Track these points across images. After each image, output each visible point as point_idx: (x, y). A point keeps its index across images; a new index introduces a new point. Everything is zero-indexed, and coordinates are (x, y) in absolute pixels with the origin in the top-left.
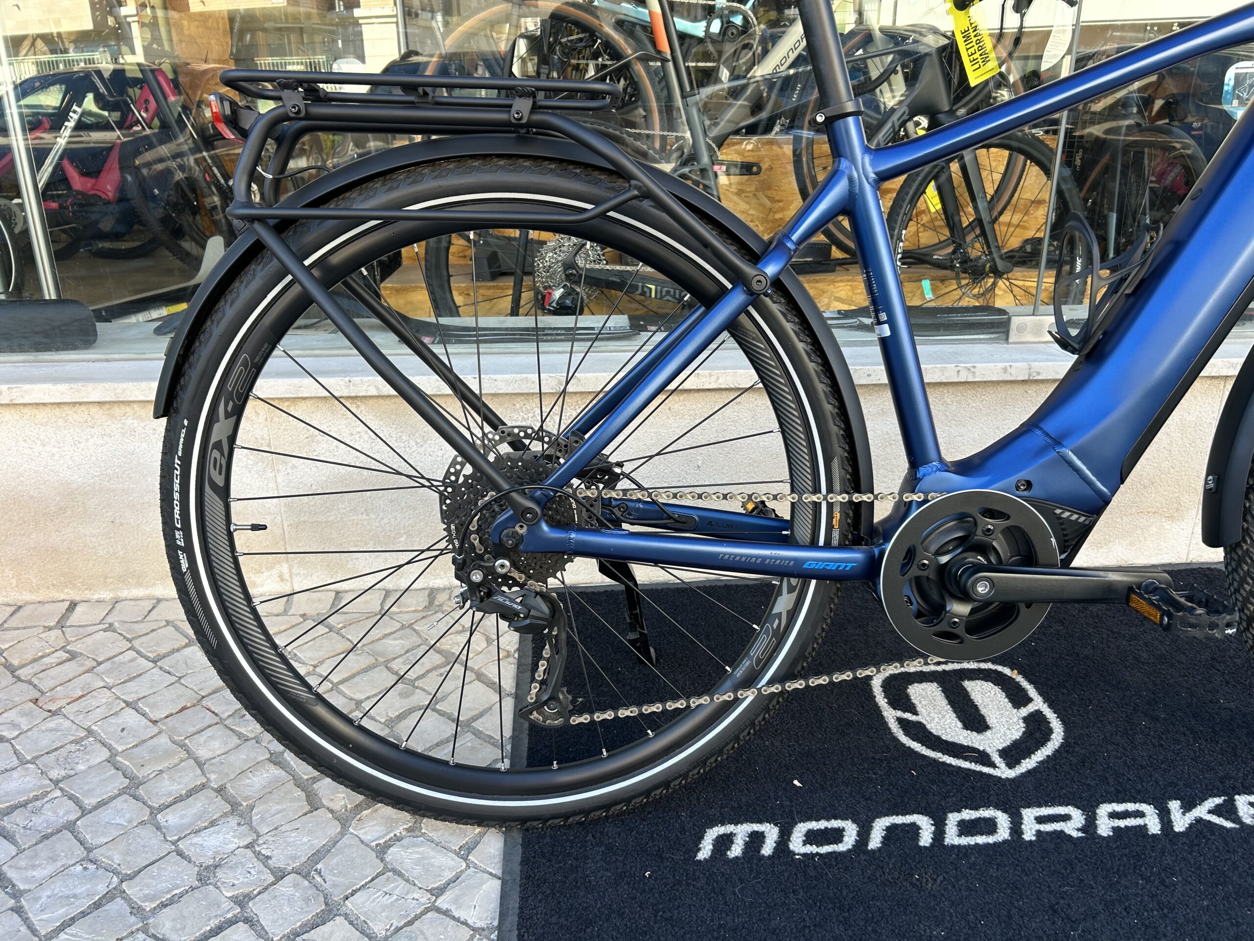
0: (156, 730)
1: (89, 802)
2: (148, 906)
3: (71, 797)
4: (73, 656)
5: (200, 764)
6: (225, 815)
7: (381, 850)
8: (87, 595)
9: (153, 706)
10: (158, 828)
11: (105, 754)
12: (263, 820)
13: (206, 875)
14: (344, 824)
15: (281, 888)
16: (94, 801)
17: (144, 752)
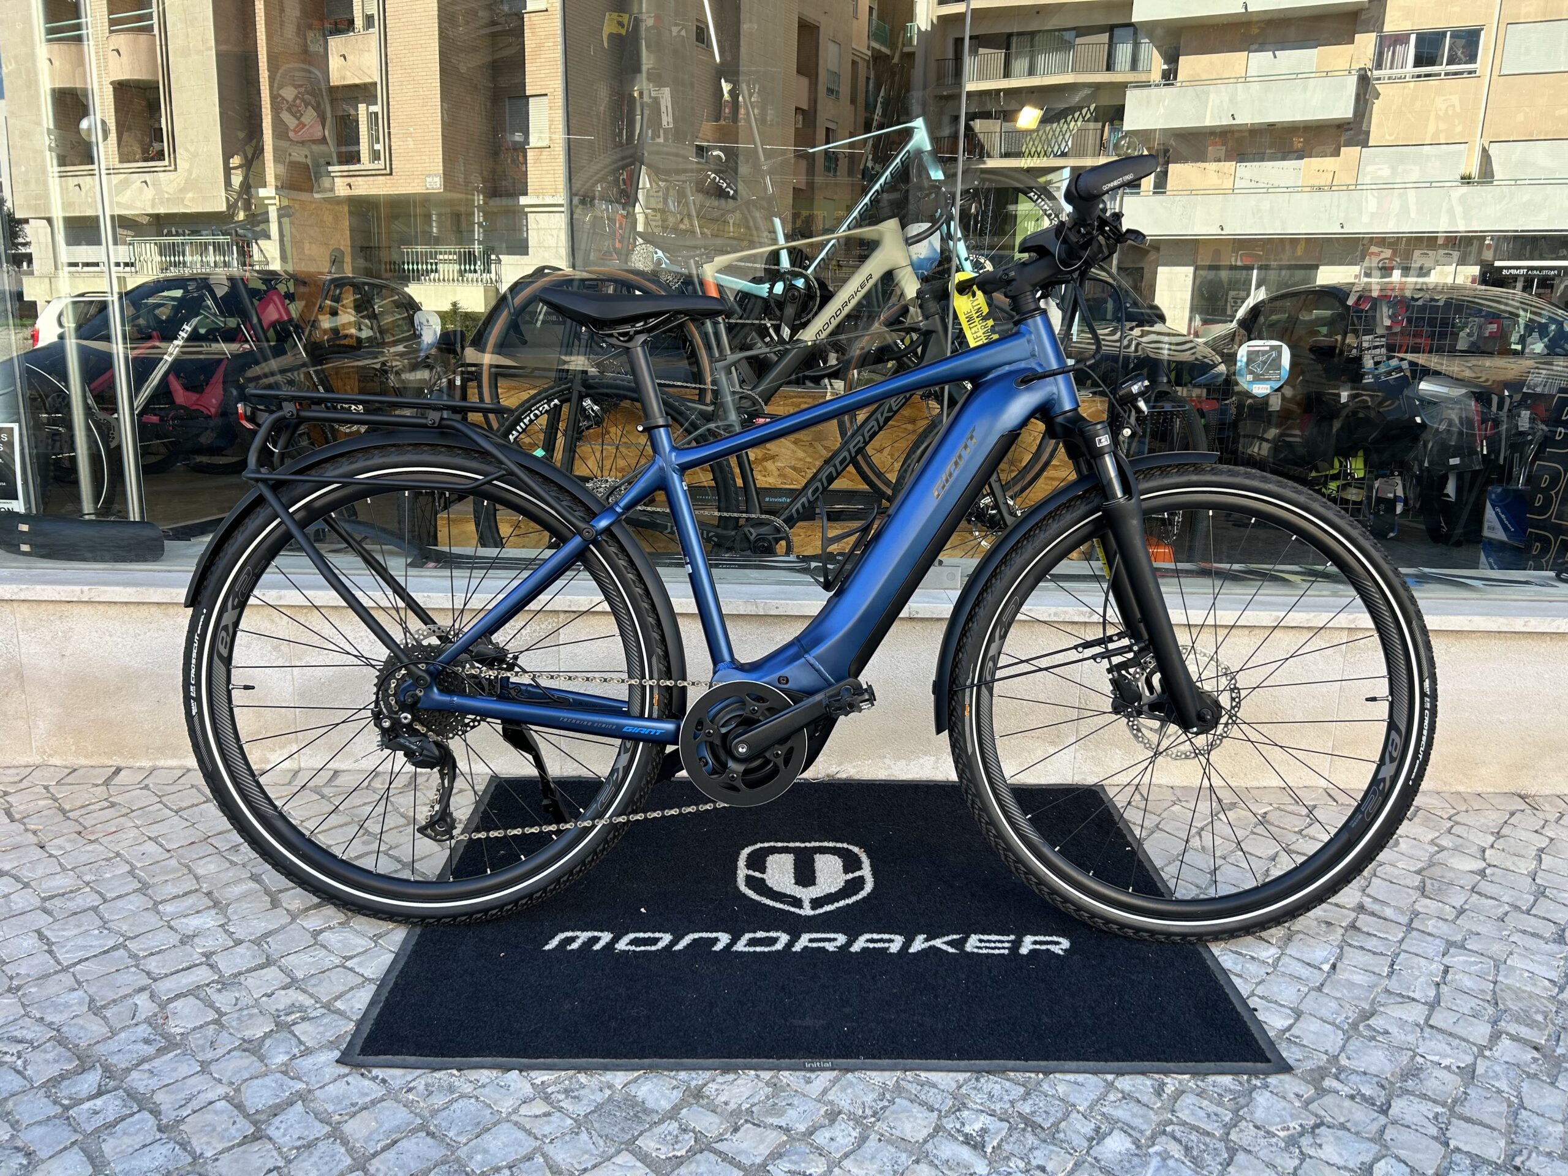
1: (109, 896)
2: (141, 954)
3: (98, 892)
4: (113, 805)
5: (197, 878)
6: (209, 908)
7: (316, 934)
8: (131, 762)
9: (169, 841)
10: (158, 913)
11: (128, 868)
12: (235, 912)
13: (186, 940)
14: (294, 917)
15: (238, 949)
16: (114, 895)
17: (156, 868)
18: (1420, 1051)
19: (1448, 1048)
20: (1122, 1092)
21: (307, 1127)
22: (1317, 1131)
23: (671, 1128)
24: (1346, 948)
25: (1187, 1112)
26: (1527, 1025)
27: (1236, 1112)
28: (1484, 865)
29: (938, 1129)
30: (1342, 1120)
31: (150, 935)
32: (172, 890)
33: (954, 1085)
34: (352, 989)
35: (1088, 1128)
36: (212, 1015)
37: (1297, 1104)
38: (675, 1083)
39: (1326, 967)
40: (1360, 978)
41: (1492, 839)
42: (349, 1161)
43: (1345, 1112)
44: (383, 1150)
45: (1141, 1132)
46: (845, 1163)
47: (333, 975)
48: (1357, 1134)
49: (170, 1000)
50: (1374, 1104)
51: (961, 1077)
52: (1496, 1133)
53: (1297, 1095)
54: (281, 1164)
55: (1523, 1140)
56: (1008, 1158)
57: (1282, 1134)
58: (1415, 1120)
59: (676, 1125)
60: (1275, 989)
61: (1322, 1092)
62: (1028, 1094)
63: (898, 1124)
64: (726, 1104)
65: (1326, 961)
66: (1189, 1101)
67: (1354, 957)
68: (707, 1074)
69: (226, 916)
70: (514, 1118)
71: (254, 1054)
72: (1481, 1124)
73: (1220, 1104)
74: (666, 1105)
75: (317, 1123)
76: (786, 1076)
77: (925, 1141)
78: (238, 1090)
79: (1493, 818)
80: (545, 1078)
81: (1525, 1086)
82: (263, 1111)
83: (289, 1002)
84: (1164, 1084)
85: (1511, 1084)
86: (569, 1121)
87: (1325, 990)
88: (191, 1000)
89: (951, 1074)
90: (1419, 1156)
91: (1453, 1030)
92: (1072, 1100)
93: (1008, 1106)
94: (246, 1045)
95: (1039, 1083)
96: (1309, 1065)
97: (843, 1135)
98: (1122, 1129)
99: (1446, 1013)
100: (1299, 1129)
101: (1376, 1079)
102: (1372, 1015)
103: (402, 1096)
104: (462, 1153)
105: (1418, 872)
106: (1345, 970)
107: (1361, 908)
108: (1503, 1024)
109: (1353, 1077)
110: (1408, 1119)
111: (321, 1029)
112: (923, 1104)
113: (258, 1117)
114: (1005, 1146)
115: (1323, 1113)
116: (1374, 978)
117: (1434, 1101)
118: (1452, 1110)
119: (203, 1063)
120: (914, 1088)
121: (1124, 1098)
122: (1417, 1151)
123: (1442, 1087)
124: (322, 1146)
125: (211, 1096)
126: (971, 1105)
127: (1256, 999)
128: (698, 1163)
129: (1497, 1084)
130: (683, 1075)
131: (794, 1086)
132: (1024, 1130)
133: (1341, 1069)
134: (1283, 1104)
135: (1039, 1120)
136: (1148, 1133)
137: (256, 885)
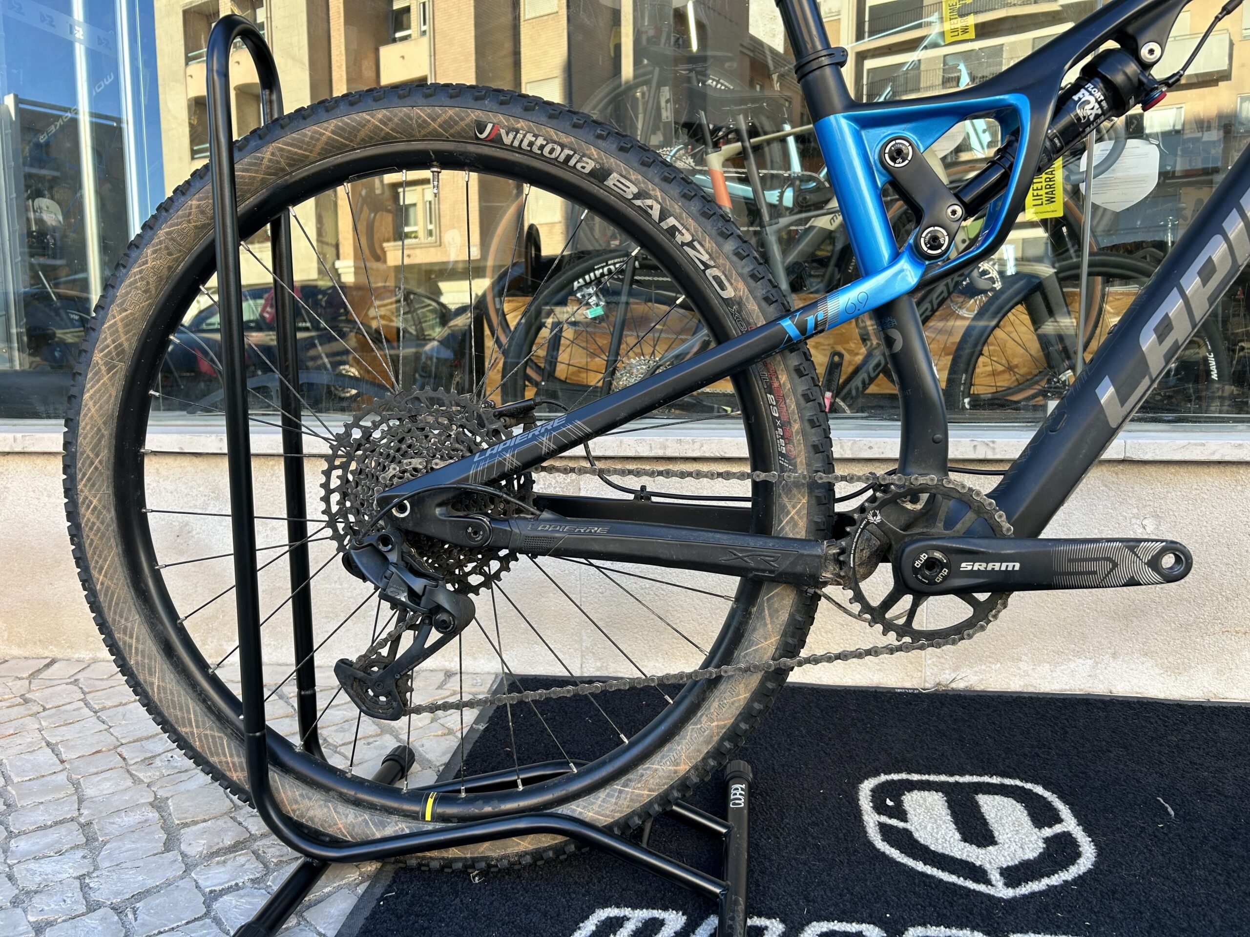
0: (60, 767)
5: (80, 801)
7: (213, 896)
9: (69, 748)
10: (6, 851)
12: (110, 855)
17: (35, 786)
69: (94, 860)
137: (153, 815)
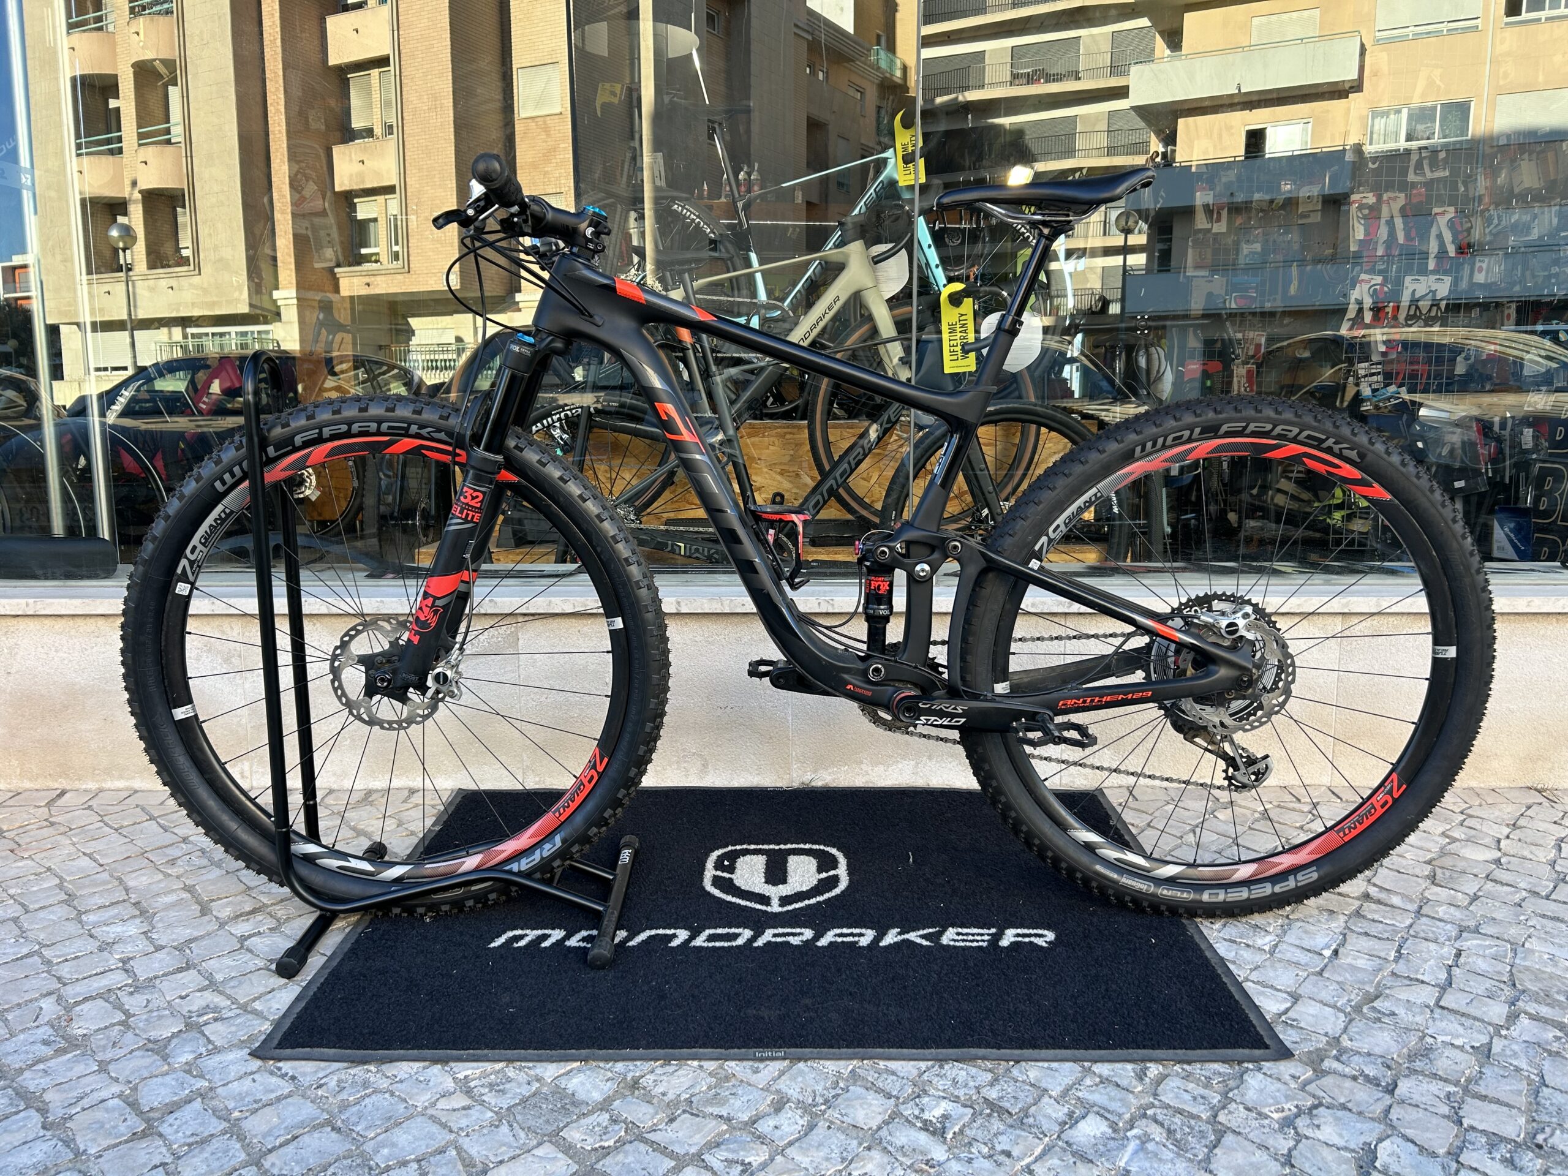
0: (101, 869)
1: (32, 907)
2: (55, 960)
3: (21, 904)
4: (52, 824)
5: (127, 890)
6: (135, 917)
7: (243, 939)
8: (77, 785)
9: (103, 856)
10: (80, 922)
11: (57, 881)
12: (161, 920)
13: (105, 947)
14: (222, 925)
15: (157, 955)
16: (37, 906)
17: (87, 881)
18: (1429, 1032)
19: (1461, 1030)
20: (1100, 1076)
21: (202, 1124)
22: (1315, 1112)
23: (600, 1119)
24: (1349, 933)
25: (1171, 1095)
26: (1548, 1005)
27: (1225, 1095)
28: (1499, 854)
29: (895, 1115)
30: (1342, 1100)
31: (67, 943)
32: (99, 901)
33: (915, 1072)
34: (273, 990)
35: (1061, 1113)
36: (119, 1016)
37: (1293, 1085)
38: (610, 1074)
39: (1327, 953)
40: (1362, 963)
41: (1506, 831)
42: (243, 1156)
43: (1346, 1092)
44: (281, 1146)
45: (1120, 1116)
46: (788, 1151)
47: (253, 977)
48: (1360, 1113)
49: (77, 1003)
50: (1378, 1085)
51: (923, 1065)
52: (1514, 1111)
53: (1293, 1077)
54: (169, 1159)
55: (1546, 1118)
56: (970, 1144)
57: (1276, 1116)
58: (1424, 1100)
59: (607, 1116)
60: (1272, 974)
61: (1320, 1073)
62: (996, 1080)
63: (850, 1111)
64: (664, 1094)
65: (1328, 947)
66: (1174, 1085)
67: (1357, 943)
68: (647, 1065)
69: (151, 924)
70: (430, 1112)
71: (157, 1054)
72: (1498, 1102)
73: (1208, 1085)
74: (597, 1096)
75: (214, 1120)
76: (732, 1066)
77: (879, 1128)
78: (135, 1089)
79: (1509, 811)
80: (469, 1072)
81: (1547, 1065)
82: (158, 1109)
83: (204, 1004)
84: (1147, 1068)
85: (1531, 1063)
86: (490, 1114)
87: (1326, 974)
88: (100, 1002)
89: (912, 1063)
90: (1428, 1135)
91: (1464, 1010)
92: (1043, 1085)
93: (973, 1092)
94: (151, 1046)
95: (1008, 1070)
96: (1306, 1047)
97: (790, 1122)
98: (1098, 1113)
99: (1460, 995)
100: (1295, 1110)
101: (1380, 1060)
102: (1377, 997)
103: (311, 1093)
104: (368, 1147)
105: (1429, 862)
106: (1347, 956)
107: (1367, 896)
108: (1520, 1004)
109: (1356, 1058)
110: (1416, 1098)
111: (233, 1029)
112: (879, 1091)
113: (151, 1115)
114: (968, 1132)
115: (1322, 1094)
116: (1378, 961)
117: (1446, 1080)
118: (1466, 1090)
119: (100, 1063)
120: (871, 1077)
121: (1102, 1082)
122: (1428, 1129)
123: (1454, 1067)
124: (216, 1144)
125: (104, 1094)
126: (932, 1091)
127: (1250, 984)
128: (626, 1153)
129: (1515, 1063)
130: (620, 1066)
131: (740, 1076)
132: (989, 1115)
133: (1342, 1051)
134: (1279, 1085)
135: (1005, 1104)
136: (1127, 1116)
137: (186, 895)
